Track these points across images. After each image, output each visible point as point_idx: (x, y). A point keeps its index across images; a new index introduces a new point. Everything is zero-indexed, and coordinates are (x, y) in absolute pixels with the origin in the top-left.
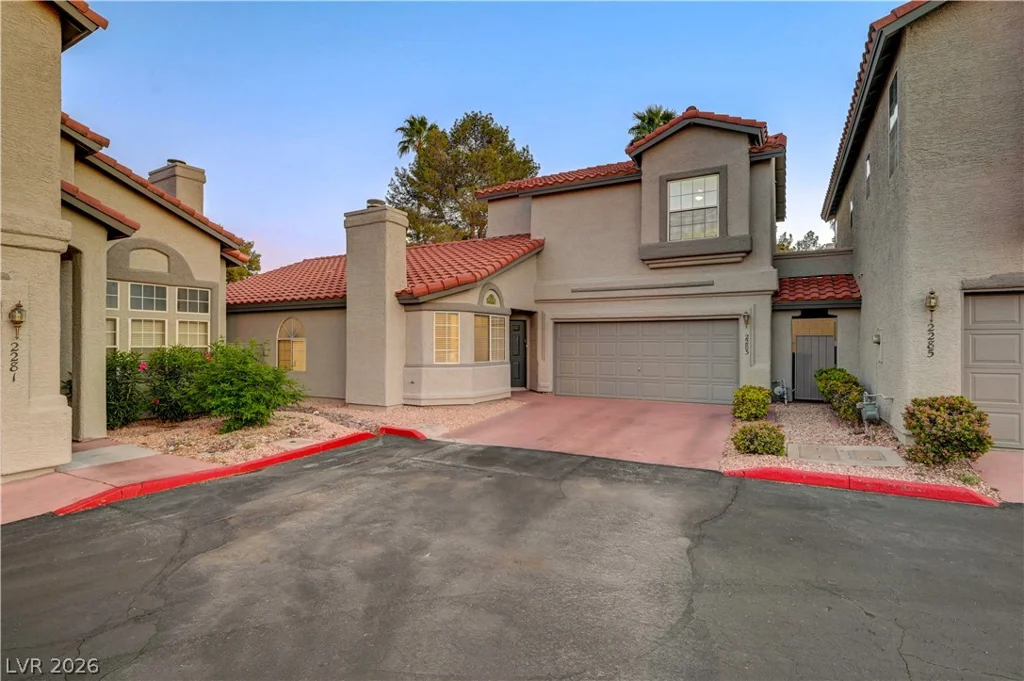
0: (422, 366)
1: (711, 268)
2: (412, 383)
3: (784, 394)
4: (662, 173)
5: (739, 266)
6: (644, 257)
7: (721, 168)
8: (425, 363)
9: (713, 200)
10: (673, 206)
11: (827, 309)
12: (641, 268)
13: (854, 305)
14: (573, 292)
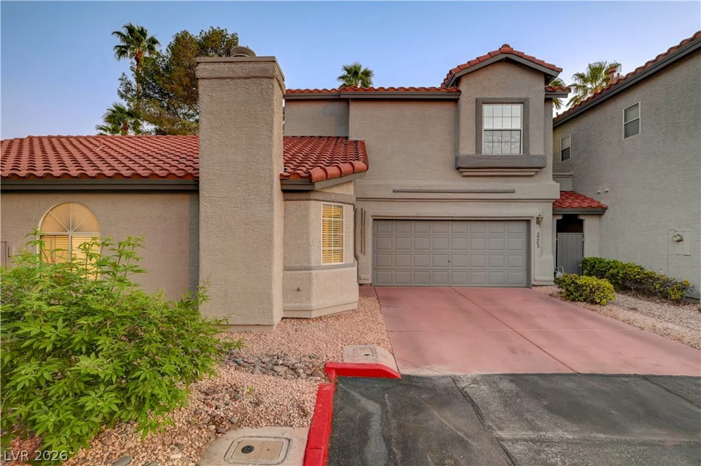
0: (310, 269)
2: (296, 290)
4: (478, 96)
5: (532, 179)
6: (458, 166)
7: (525, 99)
8: (313, 264)
9: (517, 124)
10: (487, 125)
11: (579, 215)
12: (455, 174)
14: (394, 192)
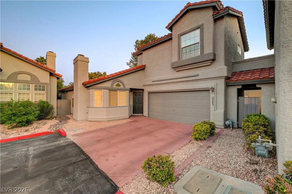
0: (90, 108)
1: (199, 69)
2: (87, 113)
3: (230, 125)
4: (179, 33)
5: (210, 67)
6: (174, 67)
7: (200, 25)
9: (198, 40)
10: (183, 45)
11: (256, 84)
12: (172, 71)
13: (271, 82)
14: (153, 82)
